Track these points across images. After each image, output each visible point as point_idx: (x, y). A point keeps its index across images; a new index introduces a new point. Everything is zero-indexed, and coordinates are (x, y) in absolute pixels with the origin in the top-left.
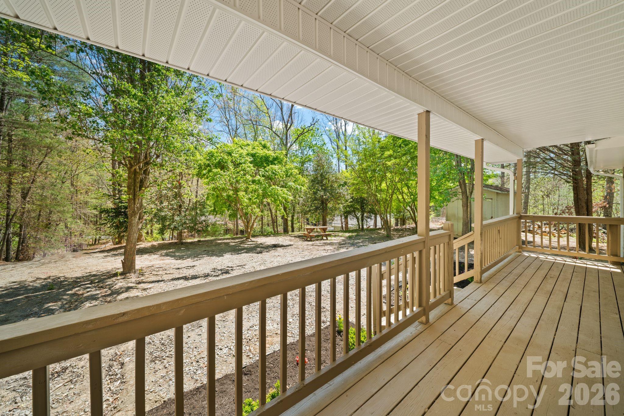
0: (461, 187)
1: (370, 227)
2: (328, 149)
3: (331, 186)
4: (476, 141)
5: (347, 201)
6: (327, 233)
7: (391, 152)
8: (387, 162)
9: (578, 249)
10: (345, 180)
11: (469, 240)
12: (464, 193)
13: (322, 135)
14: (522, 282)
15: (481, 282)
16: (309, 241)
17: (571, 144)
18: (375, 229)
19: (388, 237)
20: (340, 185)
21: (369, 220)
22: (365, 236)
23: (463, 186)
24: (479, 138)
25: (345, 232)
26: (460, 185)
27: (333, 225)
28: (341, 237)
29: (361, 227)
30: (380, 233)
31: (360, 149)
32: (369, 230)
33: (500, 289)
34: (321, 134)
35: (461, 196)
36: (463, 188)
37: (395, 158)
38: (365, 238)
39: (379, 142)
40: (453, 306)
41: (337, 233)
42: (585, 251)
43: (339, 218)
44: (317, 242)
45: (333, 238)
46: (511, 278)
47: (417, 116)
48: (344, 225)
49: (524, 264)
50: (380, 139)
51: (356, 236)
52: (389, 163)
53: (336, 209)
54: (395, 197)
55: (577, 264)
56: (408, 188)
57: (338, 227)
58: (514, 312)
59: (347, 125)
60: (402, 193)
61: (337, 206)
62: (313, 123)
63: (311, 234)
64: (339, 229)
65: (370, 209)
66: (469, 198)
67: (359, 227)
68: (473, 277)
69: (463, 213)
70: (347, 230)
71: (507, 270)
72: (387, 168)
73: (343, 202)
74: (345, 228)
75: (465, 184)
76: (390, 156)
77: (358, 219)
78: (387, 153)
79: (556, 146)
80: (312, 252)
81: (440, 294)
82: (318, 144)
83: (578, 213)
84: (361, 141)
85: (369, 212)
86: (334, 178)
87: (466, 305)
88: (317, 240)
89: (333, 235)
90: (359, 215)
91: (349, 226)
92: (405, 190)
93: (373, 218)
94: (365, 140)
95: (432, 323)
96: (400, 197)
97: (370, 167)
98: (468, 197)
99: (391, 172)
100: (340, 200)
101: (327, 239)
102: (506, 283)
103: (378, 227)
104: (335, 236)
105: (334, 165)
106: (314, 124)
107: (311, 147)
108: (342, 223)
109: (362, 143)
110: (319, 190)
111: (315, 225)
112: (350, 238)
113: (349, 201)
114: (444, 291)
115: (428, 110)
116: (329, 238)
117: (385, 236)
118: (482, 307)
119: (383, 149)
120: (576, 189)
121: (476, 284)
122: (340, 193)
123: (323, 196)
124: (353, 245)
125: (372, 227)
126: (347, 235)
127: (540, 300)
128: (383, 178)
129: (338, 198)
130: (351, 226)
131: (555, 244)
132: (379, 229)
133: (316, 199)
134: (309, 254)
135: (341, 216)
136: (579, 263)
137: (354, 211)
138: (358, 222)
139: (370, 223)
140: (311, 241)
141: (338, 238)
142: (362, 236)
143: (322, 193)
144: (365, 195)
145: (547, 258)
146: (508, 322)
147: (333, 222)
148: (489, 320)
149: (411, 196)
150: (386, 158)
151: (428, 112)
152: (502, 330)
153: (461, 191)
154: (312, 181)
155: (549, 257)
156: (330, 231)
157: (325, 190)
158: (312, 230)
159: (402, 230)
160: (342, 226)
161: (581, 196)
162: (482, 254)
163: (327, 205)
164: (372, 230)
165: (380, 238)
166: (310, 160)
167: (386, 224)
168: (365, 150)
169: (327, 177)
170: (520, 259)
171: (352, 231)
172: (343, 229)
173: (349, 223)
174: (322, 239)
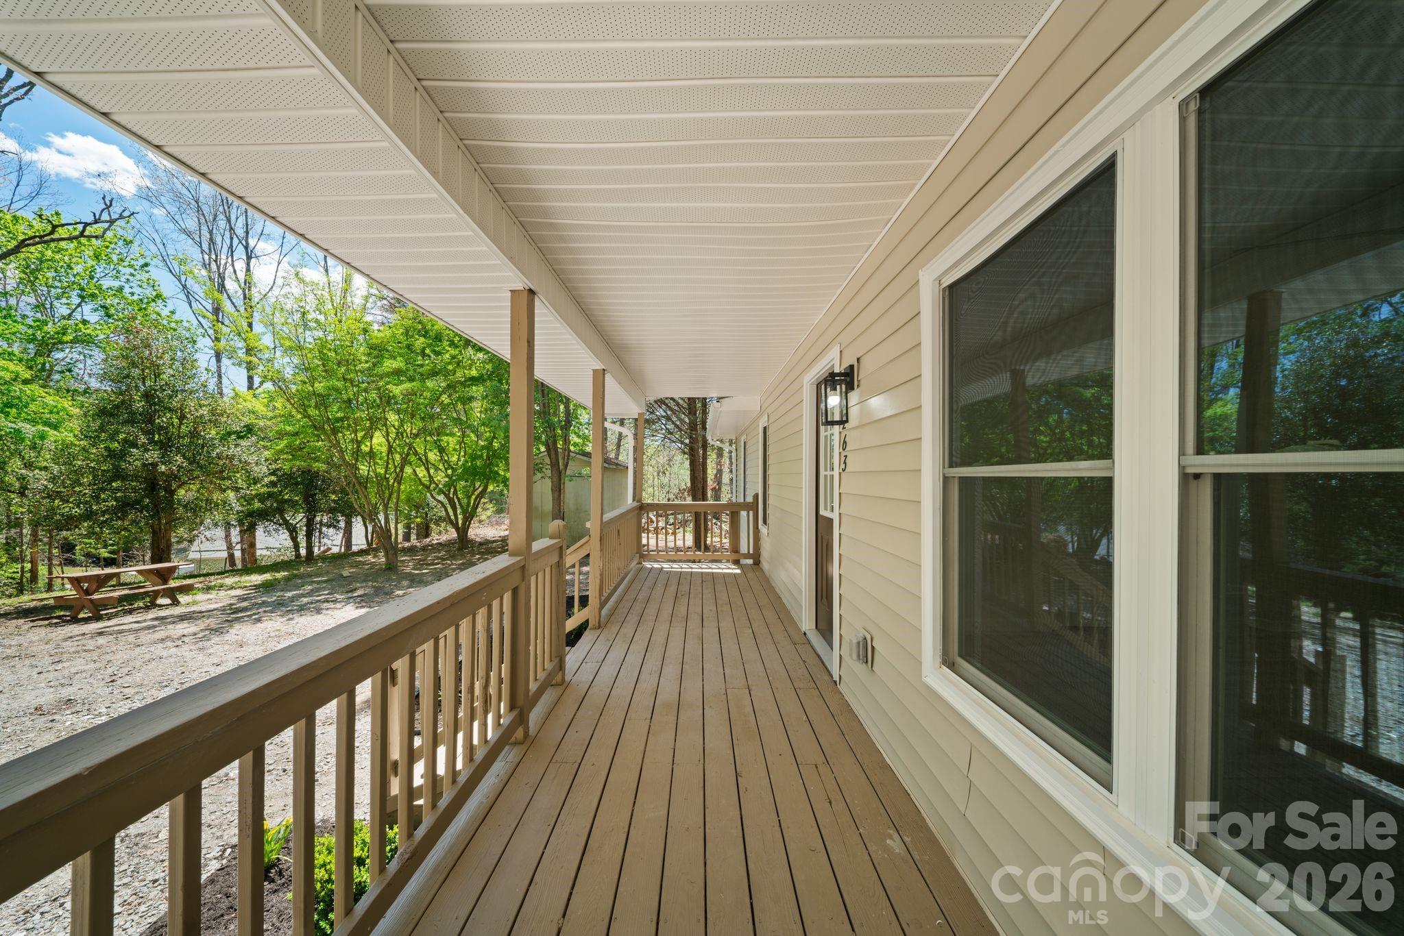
0: (549, 455)
1: (329, 549)
2: (176, 317)
3: (194, 434)
4: (595, 371)
5: (256, 481)
6: (173, 584)
7: (398, 364)
8: (388, 386)
9: (694, 549)
10: (246, 420)
11: (583, 553)
12: (554, 465)
13: (146, 265)
14: (651, 611)
15: (599, 627)
16: (86, 620)
17: (689, 399)
18: (347, 555)
19: (390, 568)
20: (229, 434)
21: (331, 530)
22: (317, 575)
23: (553, 452)
24: (599, 366)
25: (246, 570)
26: (548, 450)
27: (192, 556)
28: (232, 588)
29: (303, 552)
30: (364, 563)
31: (309, 338)
32: (327, 558)
33: (628, 630)
34: (141, 262)
35: (549, 472)
36: (553, 456)
37: (411, 379)
38: (318, 582)
39: (365, 331)
40: (565, 685)
41: (216, 581)
42: (700, 551)
43: (220, 533)
44: (129, 619)
45: (201, 597)
46: (638, 608)
47: (509, 294)
48: (238, 554)
49: (649, 583)
50: (370, 324)
51: (287, 579)
52: (397, 390)
53: (211, 505)
54: (408, 470)
55: (693, 570)
56: (440, 453)
57: (215, 560)
58: (652, 665)
59: (253, 261)
60: (426, 464)
61: (216, 496)
62: (105, 217)
63: (96, 596)
64: (220, 567)
65: (334, 501)
66: (563, 475)
67: (298, 556)
68: (587, 621)
69: (553, 503)
70: (251, 565)
71: (631, 595)
72: (387, 400)
73: (240, 483)
74: (243, 560)
75: (556, 449)
76: (397, 372)
77: (293, 531)
78: (390, 364)
79: (672, 399)
80: (108, 657)
81: (544, 670)
82: (127, 290)
83: (694, 499)
84: (310, 317)
85: (331, 511)
86: (204, 411)
87: (585, 676)
88: (130, 612)
89: (200, 586)
90: (299, 519)
91: (258, 553)
92: (433, 456)
93: (342, 524)
94: (321, 318)
95: (534, 735)
96: (421, 472)
97: (338, 390)
98: (560, 473)
99: (398, 412)
100: (229, 478)
101: (176, 603)
102: (633, 619)
103: (355, 548)
104: (209, 589)
105: (203, 371)
106: (112, 222)
107: (93, 296)
108: (230, 547)
109: (313, 325)
110: (134, 445)
111: (110, 562)
112: (267, 587)
113: (266, 480)
114: (551, 661)
115: (532, 288)
116: (183, 599)
117: (381, 569)
118: (609, 670)
119: (378, 351)
120: (692, 464)
121: (593, 631)
122: (231, 458)
123: (154, 465)
124: (280, 606)
125: (335, 550)
126: (257, 579)
127: (677, 633)
128: (376, 423)
129: (222, 472)
130: (265, 552)
131: (680, 543)
132: (362, 552)
133: (118, 474)
134: (92, 665)
135: (228, 526)
136: (695, 568)
137: (281, 511)
138: (294, 539)
139: (332, 541)
140: (98, 618)
141: (222, 593)
142: (310, 575)
143: (153, 455)
144: (323, 467)
145: (672, 568)
146: (647, 684)
147: (195, 547)
148: (622, 691)
149: (446, 469)
150: (388, 375)
151: (531, 292)
152: (643, 700)
153: (549, 463)
154: (103, 412)
155: (674, 566)
156: (185, 577)
157: (165, 446)
158: (101, 581)
159: (424, 549)
160: (231, 556)
161: (697, 475)
162: (601, 575)
163: (172, 493)
164: (337, 558)
165: (367, 575)
166: (87, 341)
167: (382, 538)
168: (322, 345)
169: (175, 403)
170: (642, 575)
171: (275, 567)
172: (233, 563)
173: (258, 545)
174: (153, 605)
